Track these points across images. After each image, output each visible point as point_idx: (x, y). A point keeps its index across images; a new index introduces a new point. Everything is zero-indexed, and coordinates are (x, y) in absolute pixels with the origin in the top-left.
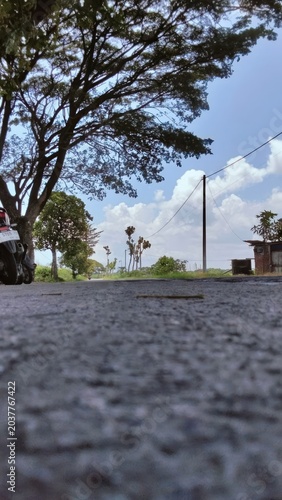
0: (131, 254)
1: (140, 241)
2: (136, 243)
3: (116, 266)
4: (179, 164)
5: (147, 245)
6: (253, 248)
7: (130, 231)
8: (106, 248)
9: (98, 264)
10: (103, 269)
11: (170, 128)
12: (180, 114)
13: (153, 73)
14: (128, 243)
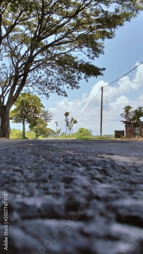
0: (67, 126)
1: (72, 120)
2: (70, 120)
3: (61, 132)
4: (87, 81)
5: (75, 122)
6: (125, 124)
7: (67, 114)
8: (56, 122)
9: (52, 131)
10: (55, 133)
11: (83, 62)
12: (89, 56)
13: (76, 34)
14: (66, 120)
